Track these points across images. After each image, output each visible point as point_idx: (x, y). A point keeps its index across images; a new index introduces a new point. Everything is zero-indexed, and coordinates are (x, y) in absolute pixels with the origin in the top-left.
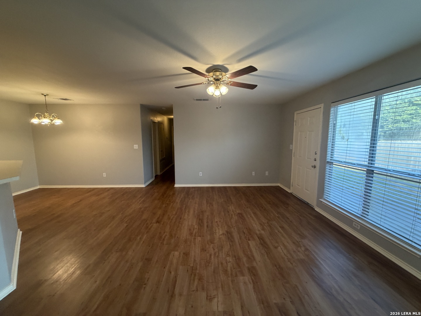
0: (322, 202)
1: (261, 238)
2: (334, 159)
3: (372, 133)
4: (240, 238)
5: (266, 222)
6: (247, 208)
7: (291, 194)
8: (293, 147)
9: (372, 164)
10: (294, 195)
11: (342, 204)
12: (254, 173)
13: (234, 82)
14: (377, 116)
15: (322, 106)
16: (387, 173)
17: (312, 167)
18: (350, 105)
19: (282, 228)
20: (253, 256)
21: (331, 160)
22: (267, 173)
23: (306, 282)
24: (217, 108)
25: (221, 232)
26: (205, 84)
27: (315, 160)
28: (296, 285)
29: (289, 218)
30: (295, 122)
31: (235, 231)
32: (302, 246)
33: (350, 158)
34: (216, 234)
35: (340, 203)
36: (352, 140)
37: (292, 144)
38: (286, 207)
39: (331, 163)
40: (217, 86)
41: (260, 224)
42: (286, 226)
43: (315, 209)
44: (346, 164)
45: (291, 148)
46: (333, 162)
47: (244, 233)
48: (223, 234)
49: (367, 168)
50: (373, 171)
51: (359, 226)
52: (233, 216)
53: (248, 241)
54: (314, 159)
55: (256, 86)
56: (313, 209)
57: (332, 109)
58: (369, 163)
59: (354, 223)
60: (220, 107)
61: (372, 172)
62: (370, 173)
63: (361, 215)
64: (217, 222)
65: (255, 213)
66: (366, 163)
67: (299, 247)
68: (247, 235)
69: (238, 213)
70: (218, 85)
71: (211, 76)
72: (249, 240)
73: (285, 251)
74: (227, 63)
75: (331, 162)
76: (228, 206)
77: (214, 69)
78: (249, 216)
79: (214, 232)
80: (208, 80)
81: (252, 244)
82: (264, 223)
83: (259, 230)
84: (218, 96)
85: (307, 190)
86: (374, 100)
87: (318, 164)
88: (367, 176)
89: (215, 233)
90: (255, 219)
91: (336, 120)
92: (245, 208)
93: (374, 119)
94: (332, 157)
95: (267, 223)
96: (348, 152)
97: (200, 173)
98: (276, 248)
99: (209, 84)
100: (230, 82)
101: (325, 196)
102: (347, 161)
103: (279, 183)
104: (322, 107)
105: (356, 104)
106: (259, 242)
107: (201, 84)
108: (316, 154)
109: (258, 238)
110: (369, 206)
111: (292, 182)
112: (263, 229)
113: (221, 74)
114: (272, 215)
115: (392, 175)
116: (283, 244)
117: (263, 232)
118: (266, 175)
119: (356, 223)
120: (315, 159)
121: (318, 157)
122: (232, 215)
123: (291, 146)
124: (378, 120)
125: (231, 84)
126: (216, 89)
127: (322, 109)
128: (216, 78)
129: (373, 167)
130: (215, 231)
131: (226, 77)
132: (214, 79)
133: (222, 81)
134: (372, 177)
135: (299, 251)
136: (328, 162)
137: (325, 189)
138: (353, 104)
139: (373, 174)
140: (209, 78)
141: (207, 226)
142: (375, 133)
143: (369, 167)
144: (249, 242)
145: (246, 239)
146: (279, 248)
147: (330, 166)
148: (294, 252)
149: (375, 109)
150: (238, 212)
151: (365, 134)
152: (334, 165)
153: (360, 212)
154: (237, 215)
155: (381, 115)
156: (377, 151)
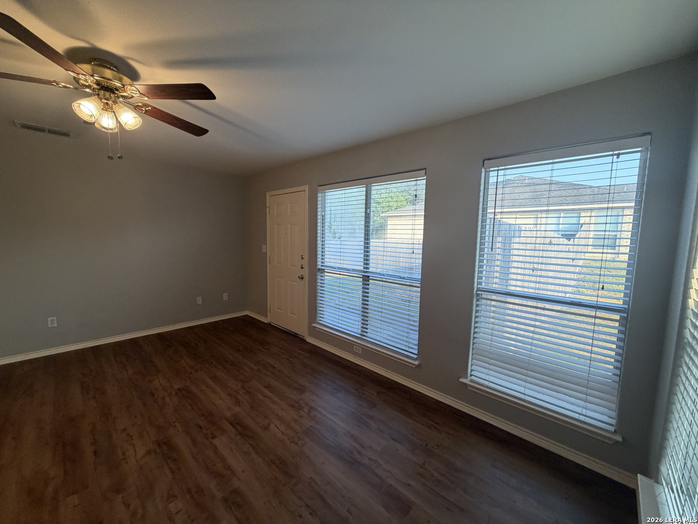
0: (315, 327)
1: (236, 422)
2: (326, 264)
3: (365, 230)
4: (194, 443)
5: (240, 388)
6: (197, 371)
7: (270, 324)
8: (268, 249)
9: (367, 268)
10: (274, 324)
11: (340, 325)
12: (201, 299)
13: (154, 107)
14: (368, 210)
15: (306, 188)
16: (383, 278)
17: (299, 278)
18: (341, 192)
19: (268, 387)
20: (229, 468)
21: (322, 266)
22: (225, 296)
23: (323, 464)
24: (111, 158)
25: (141, 451)
26: (65, 87)
27: (302, 268)
28: (311, 478)
29: (275, 366)
30: (268, 209)
31: (178, 431)
32: (304, 405)
33: (345, 262)
34: (127, 462)
35: (337, 324)
36: (346, 239)
37: (266, 244)
38: (267, 349)
39: (322, 271)
40: (107, 104)
41: (230, 395)
42: (274, 383)
43: (307, 341)
44: (341, 271)
45: (264, 251)
46: (324, 269)
47: (201, 427)
48: (148, 453)
49: (363, 274)
50: (368, 277)
51: (360, 349)
52: (168, 400)
53: (211, 440)
54: (300, 266)
55: (207, 131)
56: (303, 341)
57: (319, 195)
58: (364, 268)
59: (355, 346)
60: (119, 157)
61: (367, 279)
62: (366, 279)
63: (361, 335)
64: (124, 430)
65: (214, 378)
66: (361, 268)
67: (300, 409)
68: (207, 430)
69: (179, 389)
70: (110, 102)
71: (86, 74)
72: (214, 437)
73: (282, 428)
74: (137, 58)
75: (322, 269)
76: (150, 381)
77: (95, 60)
78: (204, 388)
79: (121, 457)
80: (76, 80)
81: (220, 442)
82: (235, 391)
83: (229, 409)
84: (111, 129)
85: (294, 314)
86: (364, 189)
87: (306, 273)
88: (363, 284)
89: (124, 461)
90: (218, 389)
91: (324, 211)
92: (191, 373)
93: (366, 212)
94: (322, 263)
95: (243, 388)
96: (342, 254)
97: (49, 319)
98: (266, 428)
99: (79, 90)
100: (146, 105)
101: (318, 319)
102: (342, 266)
103: (247, 310)
104: (307, 190)
105: (347, 191)
106: (234, 431)
107: (49, 83)
108: (303, 258)
109: (231, 424)
110: (367, 321)
111: (270, 306)
112: (238, 403)
113: (120, 80)
114: (247, 369)
115: (387, 280)
116: (277, 415)
117: (237, 409)
118: (224, 299)
119: (357, 347)
120: (302, 265)
121: (306, 262)
122: (163, 398)
123: (264, 246)
124: (369, 214)
125: (146, 111)
126: (103, 109)
127: (307, 193)
128: (105, 83)
129: (368, 272)
130: (124, 454)
131: (134, 90)
132: (98, 83)
133: (123, 96)
134: (368, 285)
135: (301, 417)
136: (319, 269)
137: (318, 308)
138: (344, 192)
139: (368, 281)
140: (81, 76)
141: (95, 453)
142: (368, 230)
143: (364, 272)
144: (216, 441)
145: (207, 438)
146: (272, 426)
147: (322, 275)
148: (295, 421)
149: (366, 200)
150: (176, 387)
151: (358, 231)
152: (326, 274)
153: (359, 332)
154: (176, 394)
155: (372, 209)
156: (371, 252)
